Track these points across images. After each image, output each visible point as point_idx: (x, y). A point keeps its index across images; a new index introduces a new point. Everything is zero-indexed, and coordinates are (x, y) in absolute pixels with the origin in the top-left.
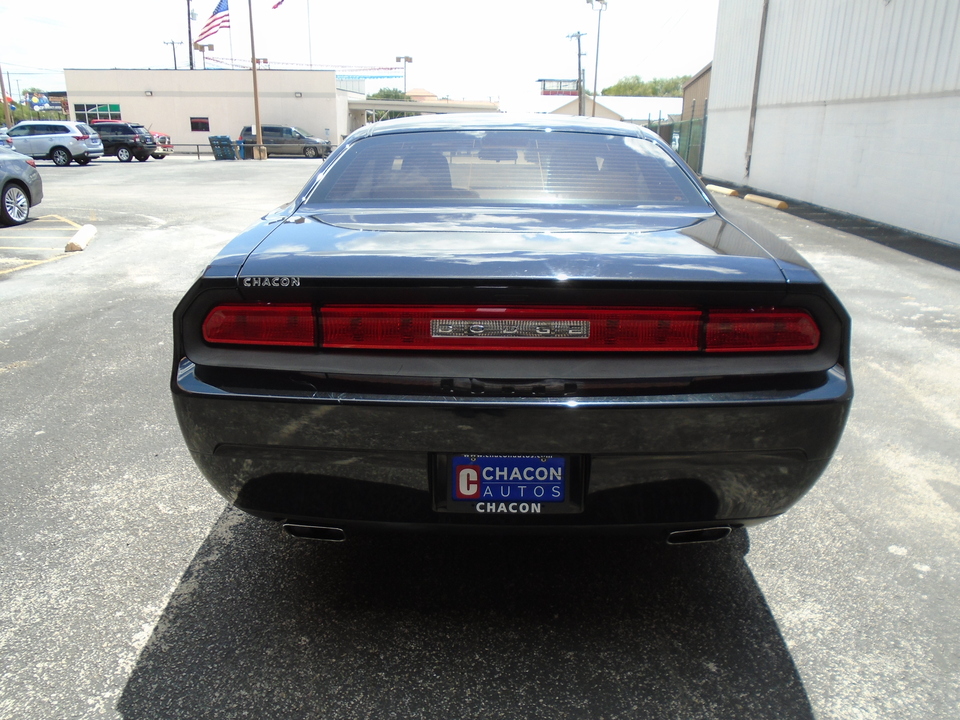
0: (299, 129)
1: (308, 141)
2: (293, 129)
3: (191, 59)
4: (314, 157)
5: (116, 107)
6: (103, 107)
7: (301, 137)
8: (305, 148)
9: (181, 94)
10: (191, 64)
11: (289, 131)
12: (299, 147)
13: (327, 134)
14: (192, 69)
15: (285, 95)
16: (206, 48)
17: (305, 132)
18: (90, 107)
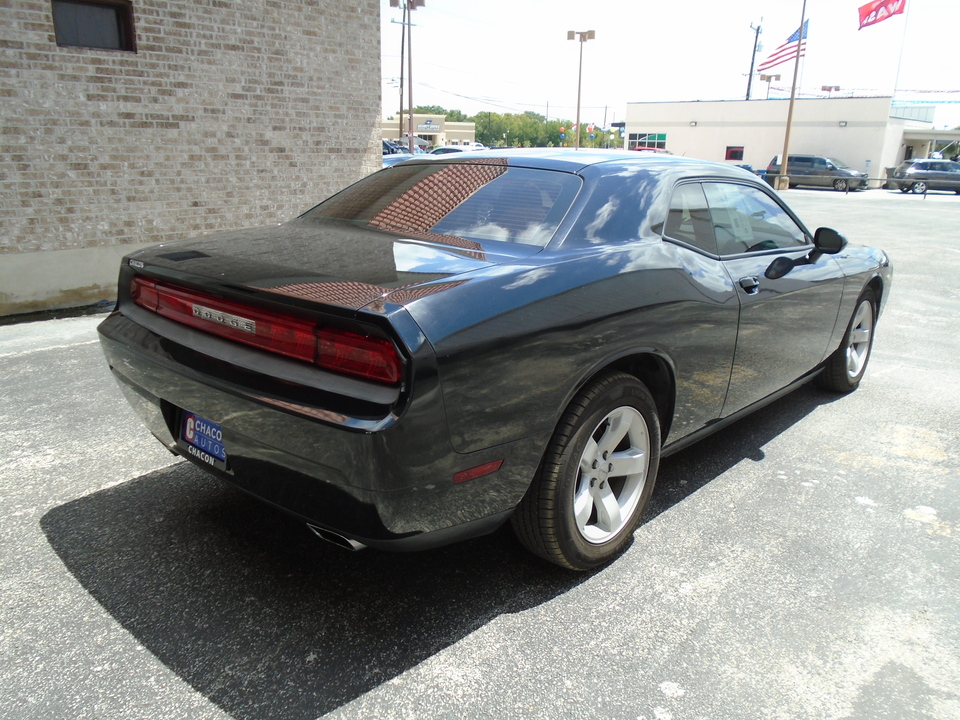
0: (834, 160)
1: (841, 173)
2: (828, 161)
3: (749, 89)
4: (844, 190)
5: (663, 137)
6: (652, 136)
7: (833, 168)
8: (835, 180)
9: (723, 124)
10: (748, 95)
11: (823, 162)
12: (828, 178)
13: (867, 166)
14: (747, 99)
15: (828, 124)
16: (773, 79)
17: (840, 163)
18: (641, 136)
